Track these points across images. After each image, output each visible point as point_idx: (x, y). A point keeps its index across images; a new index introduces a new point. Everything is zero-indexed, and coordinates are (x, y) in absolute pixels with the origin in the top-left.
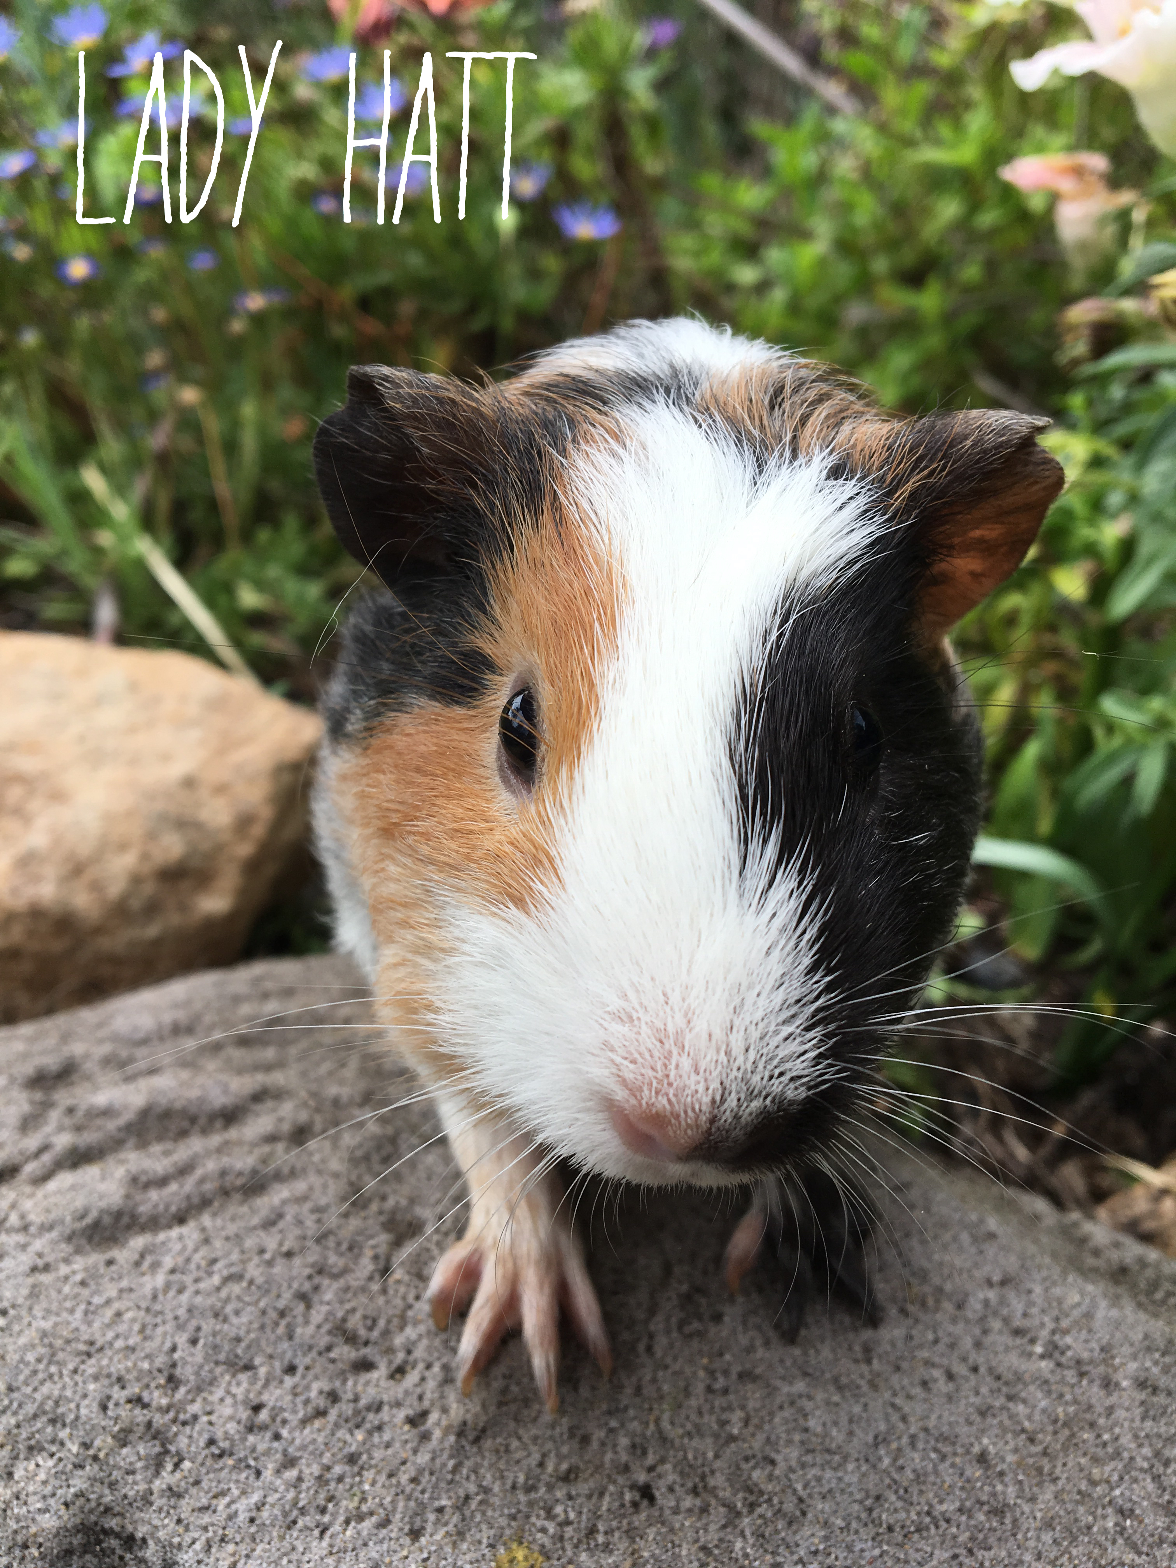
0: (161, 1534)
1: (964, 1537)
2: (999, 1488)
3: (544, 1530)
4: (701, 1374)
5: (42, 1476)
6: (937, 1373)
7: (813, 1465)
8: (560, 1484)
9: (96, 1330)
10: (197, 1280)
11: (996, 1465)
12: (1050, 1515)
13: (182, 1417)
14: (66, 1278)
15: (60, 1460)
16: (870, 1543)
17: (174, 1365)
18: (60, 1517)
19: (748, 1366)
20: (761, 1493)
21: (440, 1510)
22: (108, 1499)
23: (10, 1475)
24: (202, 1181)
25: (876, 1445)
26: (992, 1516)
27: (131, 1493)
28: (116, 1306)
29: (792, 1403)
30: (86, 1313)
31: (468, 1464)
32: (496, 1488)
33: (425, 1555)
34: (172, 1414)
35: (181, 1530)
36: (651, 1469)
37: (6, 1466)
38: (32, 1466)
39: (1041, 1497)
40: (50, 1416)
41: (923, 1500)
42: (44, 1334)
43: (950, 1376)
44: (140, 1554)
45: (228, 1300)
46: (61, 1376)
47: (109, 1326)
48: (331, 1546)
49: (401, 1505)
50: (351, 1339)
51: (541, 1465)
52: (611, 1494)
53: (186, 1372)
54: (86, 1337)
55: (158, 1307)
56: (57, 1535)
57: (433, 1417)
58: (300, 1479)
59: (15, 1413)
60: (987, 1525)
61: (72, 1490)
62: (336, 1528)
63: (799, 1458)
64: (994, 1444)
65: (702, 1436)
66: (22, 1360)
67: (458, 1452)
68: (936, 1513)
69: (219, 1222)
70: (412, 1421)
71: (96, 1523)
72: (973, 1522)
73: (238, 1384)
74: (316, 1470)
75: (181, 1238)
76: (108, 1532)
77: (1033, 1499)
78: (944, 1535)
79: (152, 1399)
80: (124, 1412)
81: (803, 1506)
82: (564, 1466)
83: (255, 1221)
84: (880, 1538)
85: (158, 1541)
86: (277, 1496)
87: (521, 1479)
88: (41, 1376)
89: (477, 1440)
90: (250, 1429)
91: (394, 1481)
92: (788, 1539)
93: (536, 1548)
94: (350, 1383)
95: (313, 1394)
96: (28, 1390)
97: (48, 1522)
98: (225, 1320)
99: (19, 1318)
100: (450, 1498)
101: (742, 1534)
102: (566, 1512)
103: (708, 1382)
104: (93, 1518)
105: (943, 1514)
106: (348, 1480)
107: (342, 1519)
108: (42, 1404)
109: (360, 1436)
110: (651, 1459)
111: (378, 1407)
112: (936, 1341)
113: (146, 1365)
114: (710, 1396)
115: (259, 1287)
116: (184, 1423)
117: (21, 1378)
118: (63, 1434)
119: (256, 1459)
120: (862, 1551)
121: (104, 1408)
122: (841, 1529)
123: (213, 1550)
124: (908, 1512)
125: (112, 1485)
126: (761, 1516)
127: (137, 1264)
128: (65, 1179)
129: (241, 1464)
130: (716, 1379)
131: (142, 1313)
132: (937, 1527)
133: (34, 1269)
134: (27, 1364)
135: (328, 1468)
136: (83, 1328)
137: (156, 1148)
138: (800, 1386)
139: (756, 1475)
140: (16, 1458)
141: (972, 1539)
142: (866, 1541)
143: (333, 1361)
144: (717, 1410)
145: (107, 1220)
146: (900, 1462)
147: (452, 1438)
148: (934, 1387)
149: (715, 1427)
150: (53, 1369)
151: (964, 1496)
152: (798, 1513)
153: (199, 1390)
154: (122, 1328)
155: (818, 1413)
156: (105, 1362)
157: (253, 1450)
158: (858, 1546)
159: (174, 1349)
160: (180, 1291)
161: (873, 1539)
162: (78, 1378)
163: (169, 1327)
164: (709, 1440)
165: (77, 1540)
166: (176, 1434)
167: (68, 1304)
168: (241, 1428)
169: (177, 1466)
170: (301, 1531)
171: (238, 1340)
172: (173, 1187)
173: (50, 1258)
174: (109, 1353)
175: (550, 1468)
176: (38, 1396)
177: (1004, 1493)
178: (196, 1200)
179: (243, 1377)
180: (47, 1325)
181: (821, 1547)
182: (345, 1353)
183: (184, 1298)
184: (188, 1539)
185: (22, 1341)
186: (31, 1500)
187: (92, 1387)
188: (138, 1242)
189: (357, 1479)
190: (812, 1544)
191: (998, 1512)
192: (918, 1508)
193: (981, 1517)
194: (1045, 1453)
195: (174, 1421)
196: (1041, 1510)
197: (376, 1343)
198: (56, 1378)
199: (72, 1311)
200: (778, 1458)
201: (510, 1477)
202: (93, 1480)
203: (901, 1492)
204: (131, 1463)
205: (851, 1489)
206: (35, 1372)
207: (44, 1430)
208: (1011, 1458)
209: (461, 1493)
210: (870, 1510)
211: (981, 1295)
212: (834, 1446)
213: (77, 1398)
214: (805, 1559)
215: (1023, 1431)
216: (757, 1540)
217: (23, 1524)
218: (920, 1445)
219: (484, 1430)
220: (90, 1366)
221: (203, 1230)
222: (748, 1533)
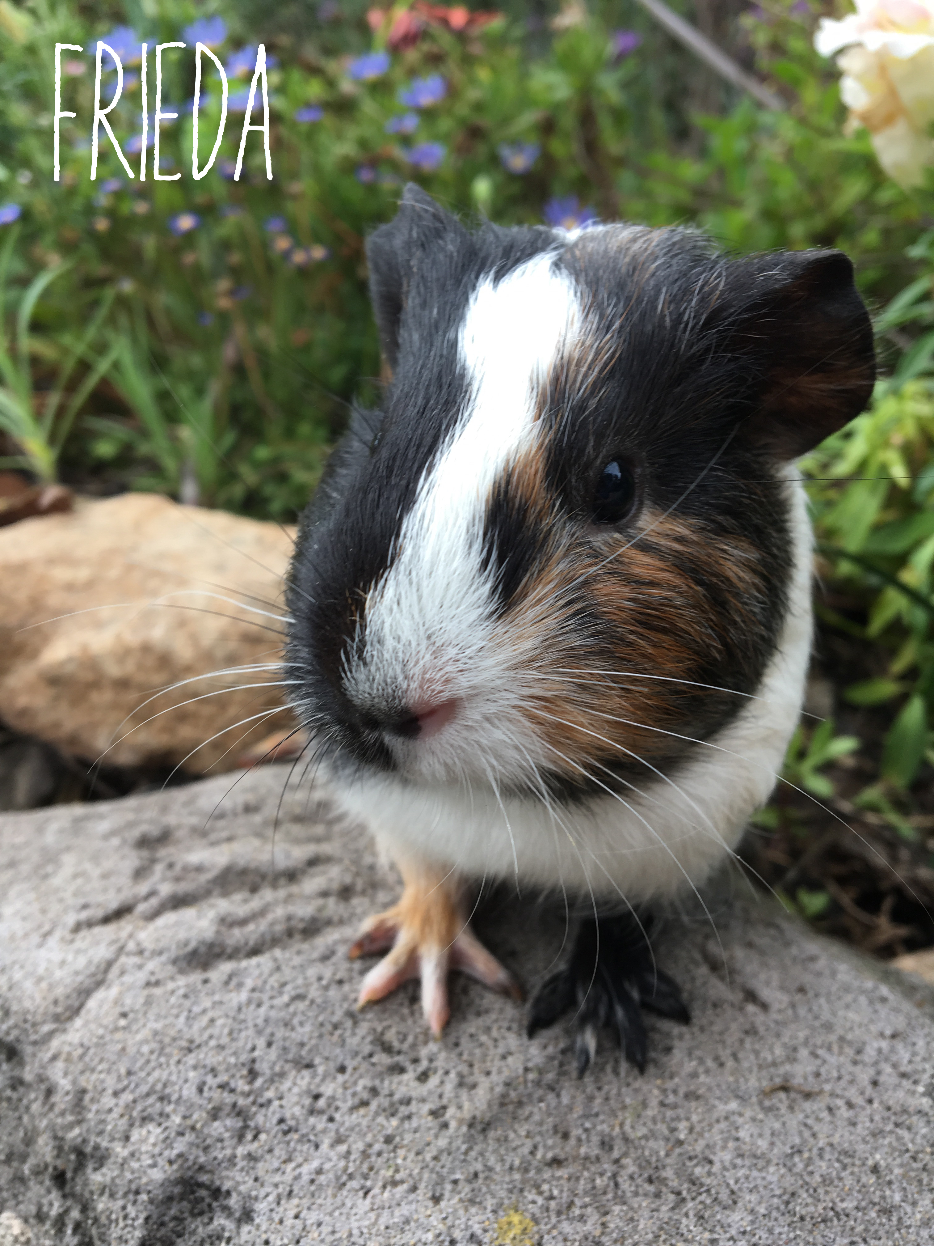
0: (242, 1188)
1: (859, 1229)
2: (888, 1193)
3: (534, 1202)
4: (656, 1092)
5: (152, 1140)
6: (840, 1102)
7: (743, 1166)
8: (546, 1168)
9: (195, 1031)
10: (272, 998)
11: (886, 1175)
12: (927, 1216)
13: (260, 1100)
14: (173, 992)
15: (166, 1128)
16: (786, 1229)
17: (254, 1061)
18: (165, 1172)
19: (692, 1088)
20: (702, 1185)
21: (455, 1182)
22: (202, 1159)
23: (127, 1138)
24: (272, 924)
25: (792, 1155)
26: (881, 1214)
27: (220, 1156)
28: (210, 1014)
29: (727, 1118)
30: (188, 1018)
31: (477, 1148)
32: (498, 1168)
33: (444, 1215)
34: (251, 1099)
35: (258, 1184)
36: (617, 1161)
37: (125, 1131)
38: (144, 1132)
39: (920, 1203)
40: (159, 1095)
41: (828, 1199)
42: (156, 1033)
43: (850, 1105)
44: (225, 1203)
45: (294, 1014)
46: (168, 1065)
47: (205, 1028)
48: (373, 1204)
49: (426, 1175)
50: (388, 1049)
51: (532, 1153)
52: (585, 1179)
53: (263, 1067)
54: (187, 1036)
55: (242, 1016)
56: (162, 1185)
57: (451, 1112)
58: (349, 1153)
59: (132, 1092)
60: (878, 1221)
61: (175, 1152)
62: (376, 1191)
63: (731, 1160)
64: (885, 1159)
65: (656, 1139)
66: (138, 1052)
67: (470, 1139)
68: (838, 1209)
69: (287, 955)
70: (434, 1113)
71: (192, 1178)
72: (867, 1218)
73: (303, 1078)
74: (360, 1146)
75: (258, 965)
76: (201, 1185)
77: (914, 1204)
78: (844, 1226)
79: (237, 1086)
80: (217, 1095)
81: (734, 1197)
82: (550, 1155)
83: (316, 955)
84: (794, 1225)
85: (239, 1193)
86: (332, 1164)
87: (517, 1163)
88: (153, 1064)
89: (484, 1130)
90: (312, 1112)
91: (420, 1157)
92: (723, 1221)
93: (528, 1215)
94: (386, 1083)
95: (359, 1088)
96: (143, 1074)
97: (157, 1175)
98: (293, 1029)
99: (135, 1020)
100: (462, 1173)
101: (687, 1215)
102: (550, 1190)
103: (661, 1098)
104: (190, 1173)
105: (844, 1210)
106: (385, 1155)
107: (380, 1184)
108: (153, 1085)
109: (394, 1122)
110: (616, 1154)
111: (407, 1101)
112: (839, 1078)
113: (232, 1060)
114: (663, 1109)
115: (318, 1006)
116: (262, 1106)
117: (139, 1064)
118: (169, 1109)
119: (315, 1135)
120: (780, 1234)
121: (200, 1090)
122: (764, 1216)
123: (283, 1202)
124: (816, 1206)
125: (206, 1149)
126: (701, 1202)
127: (227, 983)
128: (169, 918)
129: (304, 1139)
130: (667, 1096)
131: (230, 1021)
132: (839, 1220)
133: (148, 984)
134: (142, 1055)
135: (370, 1146)
136: (185, 1029)
137: (238, 897)
138: (733, 1105)
139: (698, 1171)
140: (132, 1125)
141: (866, 1230)
142: (784, 1226)
143: (374, 1065)
144: (668, 1119)
145: (203, 949)
146: (810, 1168)
147: (465, 1129)
148: (838, 1113)
149: (666, 1132)
150: (163, 1060)
151: (860, 1197)
152: (730, 1202)
153: (272, 1081)
154: (215, 1031)
155: (747, 1127)
156: (202, 1056)
157: (313, 1128)
158: (777, 1230)
159: (253, 1049)
160: (259, 1005)
161: (789, 1225)
162: (181, 1067)
163: (251, 1032)
164: (662, 1143)
165: (177, 1190)
166: (255, 1114)
167: (175, 1011)
168: (305, 1111)
169: (255, 1137)
170: (349, 1191)
171: (302, 1045)
172: (251, 927)
173: (159, 976)
174: (204, 1049)
175: (539, 1155)
176: (151, 1079)
177: (892, 1197)
178: (268, 937)
179: (306, 1073)
180: (158, 1026)
181: (749, 1229)
182: (382, 1059)
183: (262, 1010)
184: (262, 1193)
185: (139, 1037)
186: (144, 1157)
187: (192, 1074)
188: (225, 967)
189: (392, 1155)
190: (742, 1226)
191: (886, 1212)
192: (824, 1205)
193: (873, 1214)
194: (924, 1169)
195: (254, 1103)
196: (920, 1212)
197: (406, 1053)
198: (164, 1066)
199: (177, 1016)
200: (715, 1159)
201: (508, 1159)
202: (191, 1144)
203: (811, 1191)
204: (221, 1134)
205: (772, 1186)
206: (148, 1062)
207: (153, 1106)
208: (897, 1171)
209: (472, 1170)
210: (787, 1203)
211: (876, 1045)
212: (759, 1152)
213: (181, 1082)
214: (736, 1238)
215: (907, 1151)
216: (698, 1220)
217: (136, 1175)
218: (827, 1156)
219: (489, 1124)
220: (191, 1060)
221: (275, 960)
222: (691, 1214)
